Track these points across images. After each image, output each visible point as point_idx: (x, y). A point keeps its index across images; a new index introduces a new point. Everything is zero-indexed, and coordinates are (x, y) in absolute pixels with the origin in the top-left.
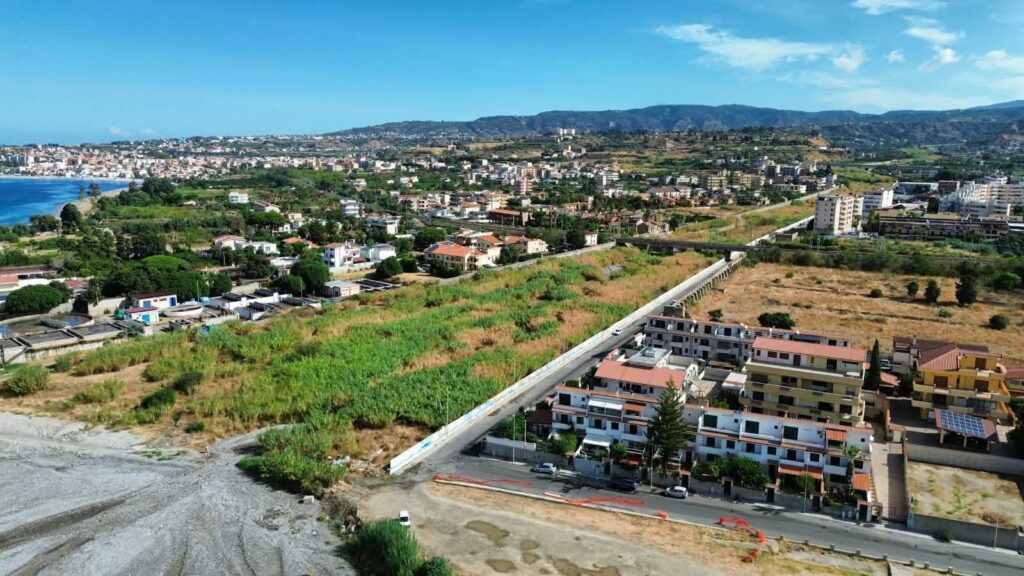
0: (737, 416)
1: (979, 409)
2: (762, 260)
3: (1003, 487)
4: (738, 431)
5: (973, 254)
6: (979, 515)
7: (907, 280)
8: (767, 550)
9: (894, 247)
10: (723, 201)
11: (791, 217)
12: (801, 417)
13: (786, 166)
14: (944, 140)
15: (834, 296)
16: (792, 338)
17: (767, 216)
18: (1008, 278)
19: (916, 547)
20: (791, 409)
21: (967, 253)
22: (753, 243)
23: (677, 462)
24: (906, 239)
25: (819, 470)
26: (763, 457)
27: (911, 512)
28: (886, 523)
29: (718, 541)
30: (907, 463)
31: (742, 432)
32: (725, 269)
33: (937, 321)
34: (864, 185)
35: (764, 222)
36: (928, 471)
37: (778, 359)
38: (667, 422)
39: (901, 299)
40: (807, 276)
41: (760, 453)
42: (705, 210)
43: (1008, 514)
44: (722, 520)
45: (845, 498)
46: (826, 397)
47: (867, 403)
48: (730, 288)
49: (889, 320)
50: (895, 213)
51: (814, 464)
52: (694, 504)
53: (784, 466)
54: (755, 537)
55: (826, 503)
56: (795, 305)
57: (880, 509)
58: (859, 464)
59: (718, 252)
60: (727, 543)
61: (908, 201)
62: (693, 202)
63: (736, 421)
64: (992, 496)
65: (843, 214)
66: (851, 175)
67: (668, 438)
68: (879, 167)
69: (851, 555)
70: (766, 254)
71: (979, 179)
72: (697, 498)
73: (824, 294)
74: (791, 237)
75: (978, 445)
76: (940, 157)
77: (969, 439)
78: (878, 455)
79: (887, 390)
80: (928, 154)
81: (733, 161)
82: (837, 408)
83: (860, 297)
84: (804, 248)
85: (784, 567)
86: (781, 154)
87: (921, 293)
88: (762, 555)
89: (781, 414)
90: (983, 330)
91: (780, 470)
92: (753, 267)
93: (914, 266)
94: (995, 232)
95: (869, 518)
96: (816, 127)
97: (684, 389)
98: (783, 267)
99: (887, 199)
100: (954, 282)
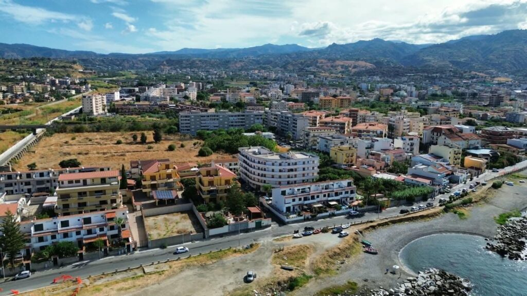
0: (55, 220)
1: (169, 186)
2: (56, 132)
3: (183, 217)
4: (57, 229)
5: (158, 119)
6: (176, 232)
7: (132, 134)
8: (83, 286)
9: (124, 119)
10: (26, 100)
11: (70, 107)
12: (92, 211)
13: (61, 80)
14: (137, 68)
15: (99, 146)
16: (80, 171)
17: (56, 107)
18: (172, 128)
19: (153, 255)
20: (86, 208)
21: (155, 119)
22: (49, 123)
23: (21, 257)
24: (128, 115)
25: (105, 235)
26: (74, 238)
27: (149, 240)
28: (139, 249)
29: (55, 292)
30: (144, 218)
31: (59, 228)
32: (34, 139)
33: (147, 151)
34: (105, 89)
35: (54, 111)
36: (154, 220)
37: (74, 184)
38: (9, 236)
39: (131, 143)
40: (83, 138)
41: (72, 236)
42: (14, 106)
43: (186, 227)
44: (55, 280)
45: (119, 244)
46: (103, 198)
47: (123, 196)
48: (39, 150)
49: (127, 154)
50: (121, 103)
51: (102, 233)
52: (37, 278)
53: (86, 239)
54: (76, 281)
55: (110, 250)
56: (79, 154)
57: (135, 243)
58: (124, 226)
59: (27, 130)
60: (59, 291)
61: (127, 97)
62: (5, 102)
63: (55, 223)
64: (180, 222)
65: (97, 104)
66: (98, 85)
67: (12, 245)
68: (111, 80)
69: (126, 271)
70: (58, 128)
71: (155, 86)
72: (37, 274)
73: (94, 146)
74: (71, 118)
75: (171, 202)
76: (137, 76)
77: (167, 200)
78: (131, 218)
79: (131, 188)
80: (132, 74)
81: (28, 77)
82: (109, 202)
83: (112, 145)
84: (79, 123)
85: (93, 290)
86: (57, 73)
87: (139, 139)
88: (81, 290)
89: (81, 212)
90: (166, 152)
91: (84, 242)
92: (51, 136)
93: (134, 127)
94: (164, 109)
95: (131, 250)
96: (75, 59)
97: (18, 213)
98: (69, 134)
99: (117, 96)
100: (152, 132)
